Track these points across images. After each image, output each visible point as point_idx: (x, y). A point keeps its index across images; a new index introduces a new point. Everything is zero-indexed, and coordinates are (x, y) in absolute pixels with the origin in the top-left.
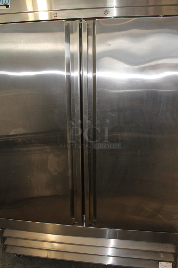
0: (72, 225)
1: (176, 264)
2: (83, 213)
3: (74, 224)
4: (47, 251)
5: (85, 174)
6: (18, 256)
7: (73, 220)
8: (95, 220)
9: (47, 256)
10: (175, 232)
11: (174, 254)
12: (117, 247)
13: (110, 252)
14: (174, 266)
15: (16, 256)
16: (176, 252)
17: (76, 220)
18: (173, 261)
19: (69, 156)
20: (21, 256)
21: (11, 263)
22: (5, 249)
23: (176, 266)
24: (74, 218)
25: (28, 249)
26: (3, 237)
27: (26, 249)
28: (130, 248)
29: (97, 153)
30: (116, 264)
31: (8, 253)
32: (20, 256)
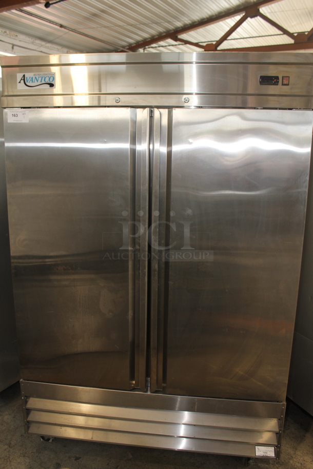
0: (130, 391)
1: (280, 448)
2: (148, 374)
3: (134, 389)
4: (92, 431)
5: (152, 317)
6: (46, 440)
7: (133, 384)
8: (164, 385)
9: (92, 438)
10: (278, 402)
11: (277, 433)
12: (195, 424)
13: (182, 431)
14: (278, 451)
15: (42, 440)
16: (280, 430)
17: (137, 384)
18: (276, 444)
19: (130, 291)
20: (51, 441)
21: (35, 451)
22: (28, 427)
23: (279, 450)
24: (134, 382)
25: (64, 428)
26: (27, 409)
27: (59, 427)
28: (215, 425)
29: (170, 288)
30: (193, 449)
31: (32, 434)
32: (48, 440)
